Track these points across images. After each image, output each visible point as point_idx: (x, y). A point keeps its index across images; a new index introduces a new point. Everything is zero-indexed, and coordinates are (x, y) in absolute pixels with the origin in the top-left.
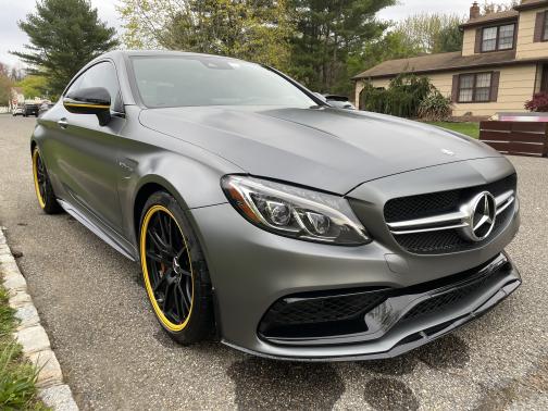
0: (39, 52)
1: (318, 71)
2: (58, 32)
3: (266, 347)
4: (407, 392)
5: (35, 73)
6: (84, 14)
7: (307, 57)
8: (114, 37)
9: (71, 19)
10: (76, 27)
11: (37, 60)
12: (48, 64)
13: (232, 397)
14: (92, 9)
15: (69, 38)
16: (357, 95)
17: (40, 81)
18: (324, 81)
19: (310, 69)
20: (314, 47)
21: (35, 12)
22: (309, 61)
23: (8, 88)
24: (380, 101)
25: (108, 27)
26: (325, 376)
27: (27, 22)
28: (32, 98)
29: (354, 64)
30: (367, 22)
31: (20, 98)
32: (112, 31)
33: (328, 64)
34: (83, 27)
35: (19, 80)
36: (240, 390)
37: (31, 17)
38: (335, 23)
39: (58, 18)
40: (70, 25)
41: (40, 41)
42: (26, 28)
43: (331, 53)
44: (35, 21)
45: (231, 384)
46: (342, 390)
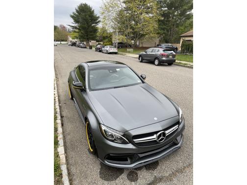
0: (76, 25)
1: (168, 32)
2: (82, 18)
3: (106, 162)
4: (137, 176)
5: (75, 32)
6: (90, 11)
7: (164, 26)
8: (99, 19)
9: (86, 14)
10: (87, 16)
11: (76, 28)
12: (79, 29)
13: (99, 171)
14: (93, 10)
15: (85, 20)
16: (181, 42)
17: (76, 34)
18: (170, 35)
19: (165, 31)
20: (167, 23)
21: (75, 11)
22: (165, 28)
23: (67, 36)
24: (188, 47)
25: (97, 16)
26: (120, 171)
27: (72, 15)
28: (74, 39)
29: (182, 30)
30: (188, 13)
31: (70, 39)
32: (98, 17)
33: (172, 29)
34: (90, 16)
35: (70, 32)
36: (101, 169)
37: (74, 13)
38: (176, 14)
39: (82, 13)
40: (85, 15)
41: (76, 21)
42: (72, 17)
43: (173, 25)
44: (75, 14)
45: (100, 167)
46: (123, 173)
